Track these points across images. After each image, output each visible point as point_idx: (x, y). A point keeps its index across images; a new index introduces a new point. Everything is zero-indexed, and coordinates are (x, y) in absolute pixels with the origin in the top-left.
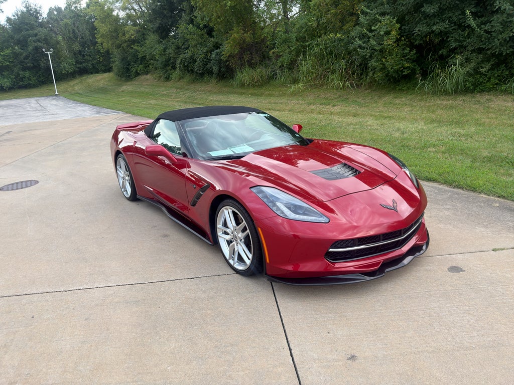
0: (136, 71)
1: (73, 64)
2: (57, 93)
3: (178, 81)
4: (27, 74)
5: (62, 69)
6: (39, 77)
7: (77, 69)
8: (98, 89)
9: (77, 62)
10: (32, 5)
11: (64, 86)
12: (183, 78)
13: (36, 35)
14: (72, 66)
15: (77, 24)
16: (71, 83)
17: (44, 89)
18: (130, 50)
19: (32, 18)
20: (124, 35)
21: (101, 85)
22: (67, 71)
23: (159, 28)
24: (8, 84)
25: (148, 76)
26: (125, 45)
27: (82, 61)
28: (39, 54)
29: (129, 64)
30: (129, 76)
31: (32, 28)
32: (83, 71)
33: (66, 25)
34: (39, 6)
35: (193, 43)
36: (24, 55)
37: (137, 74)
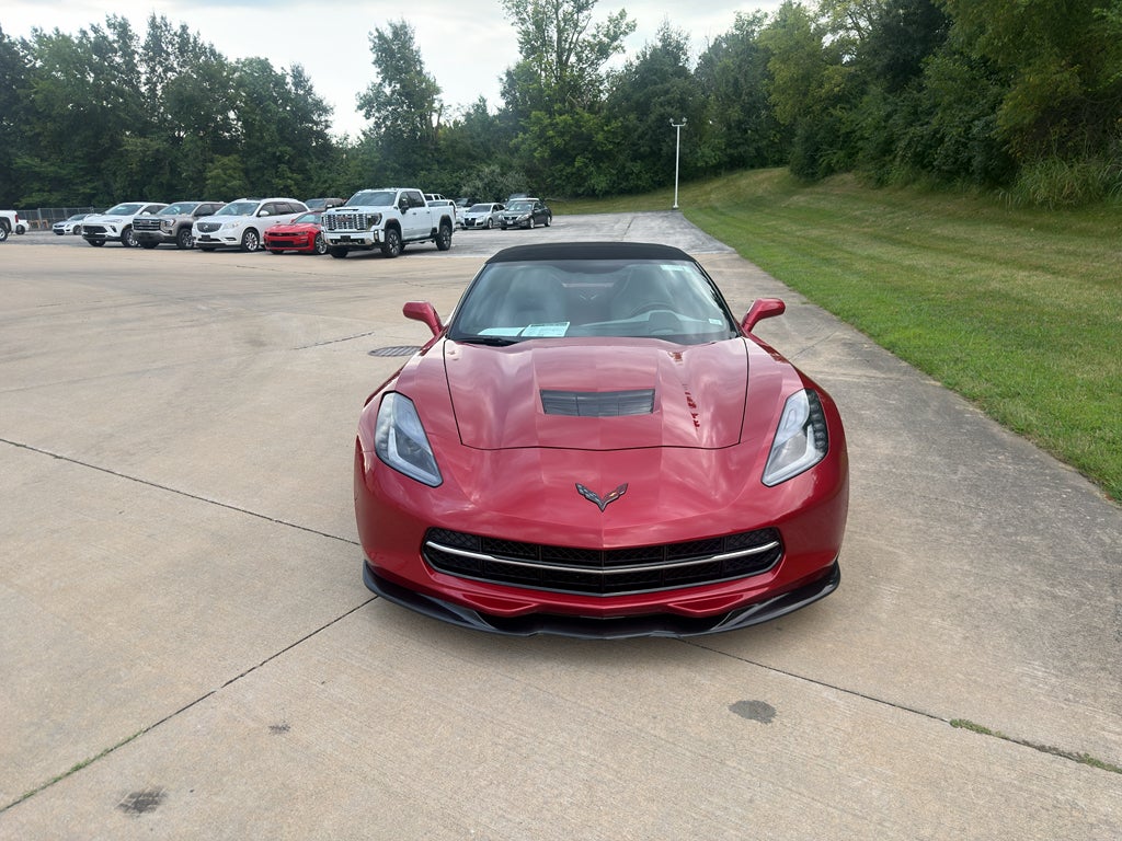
0: (829, 165)
1: (720, 149)
2: (676, 206)
3: (901, 188)
4: (637, 167)
5: (697, 159)
6: (656, 173)
7: (726, 159)
8: (751, 201)
9: (729, 145)
10: (673, 35)
11: (695, 191)
12: (914, 180)
13: (667, 92)
14: (718, 153)
15: (746, 68)
16: (708, 187)
17: (659, 197)
18: (826, 118)
19: (667, 60)
20: (821, 86)
21: (760, 192)
22: (707, 163)
23: (889, 67)
24: (604, 185)
25: (848, 177)
26: (817, 108)
27: (738, 141)
28: (664, 130)
29: (818, 149)
30: (813, 174)
31: (664, 79)
32: (735, 163)
33: (725, 69)
34: (684, 35)
35: (947, 99)
36: (640, 130)
37: (830, 171)
